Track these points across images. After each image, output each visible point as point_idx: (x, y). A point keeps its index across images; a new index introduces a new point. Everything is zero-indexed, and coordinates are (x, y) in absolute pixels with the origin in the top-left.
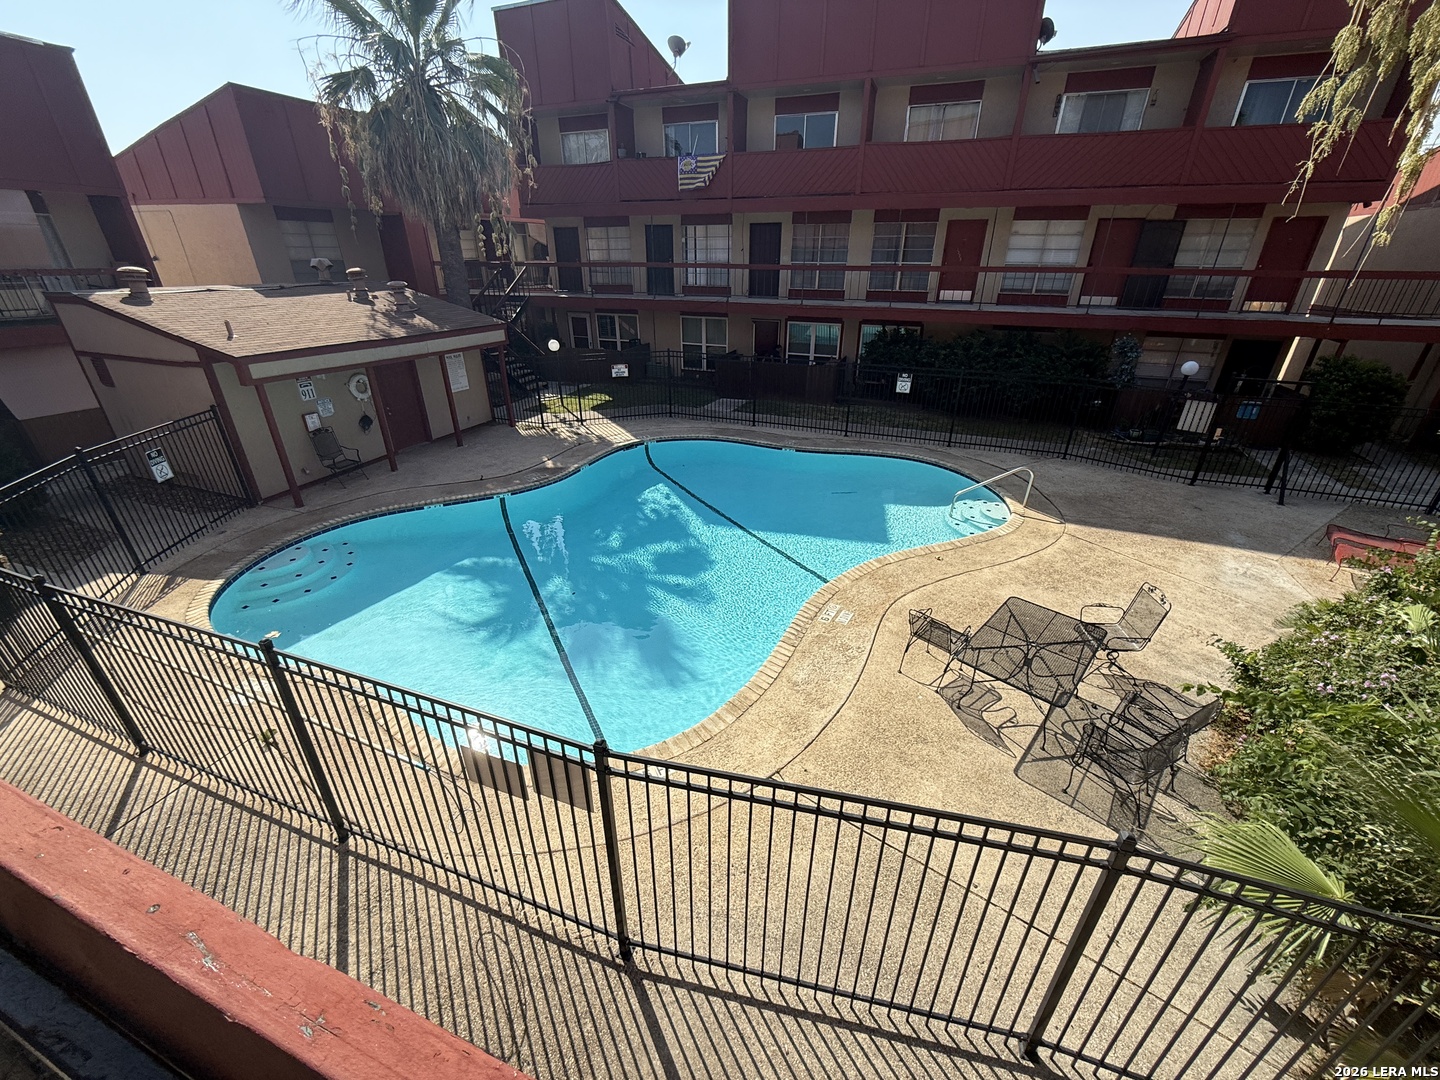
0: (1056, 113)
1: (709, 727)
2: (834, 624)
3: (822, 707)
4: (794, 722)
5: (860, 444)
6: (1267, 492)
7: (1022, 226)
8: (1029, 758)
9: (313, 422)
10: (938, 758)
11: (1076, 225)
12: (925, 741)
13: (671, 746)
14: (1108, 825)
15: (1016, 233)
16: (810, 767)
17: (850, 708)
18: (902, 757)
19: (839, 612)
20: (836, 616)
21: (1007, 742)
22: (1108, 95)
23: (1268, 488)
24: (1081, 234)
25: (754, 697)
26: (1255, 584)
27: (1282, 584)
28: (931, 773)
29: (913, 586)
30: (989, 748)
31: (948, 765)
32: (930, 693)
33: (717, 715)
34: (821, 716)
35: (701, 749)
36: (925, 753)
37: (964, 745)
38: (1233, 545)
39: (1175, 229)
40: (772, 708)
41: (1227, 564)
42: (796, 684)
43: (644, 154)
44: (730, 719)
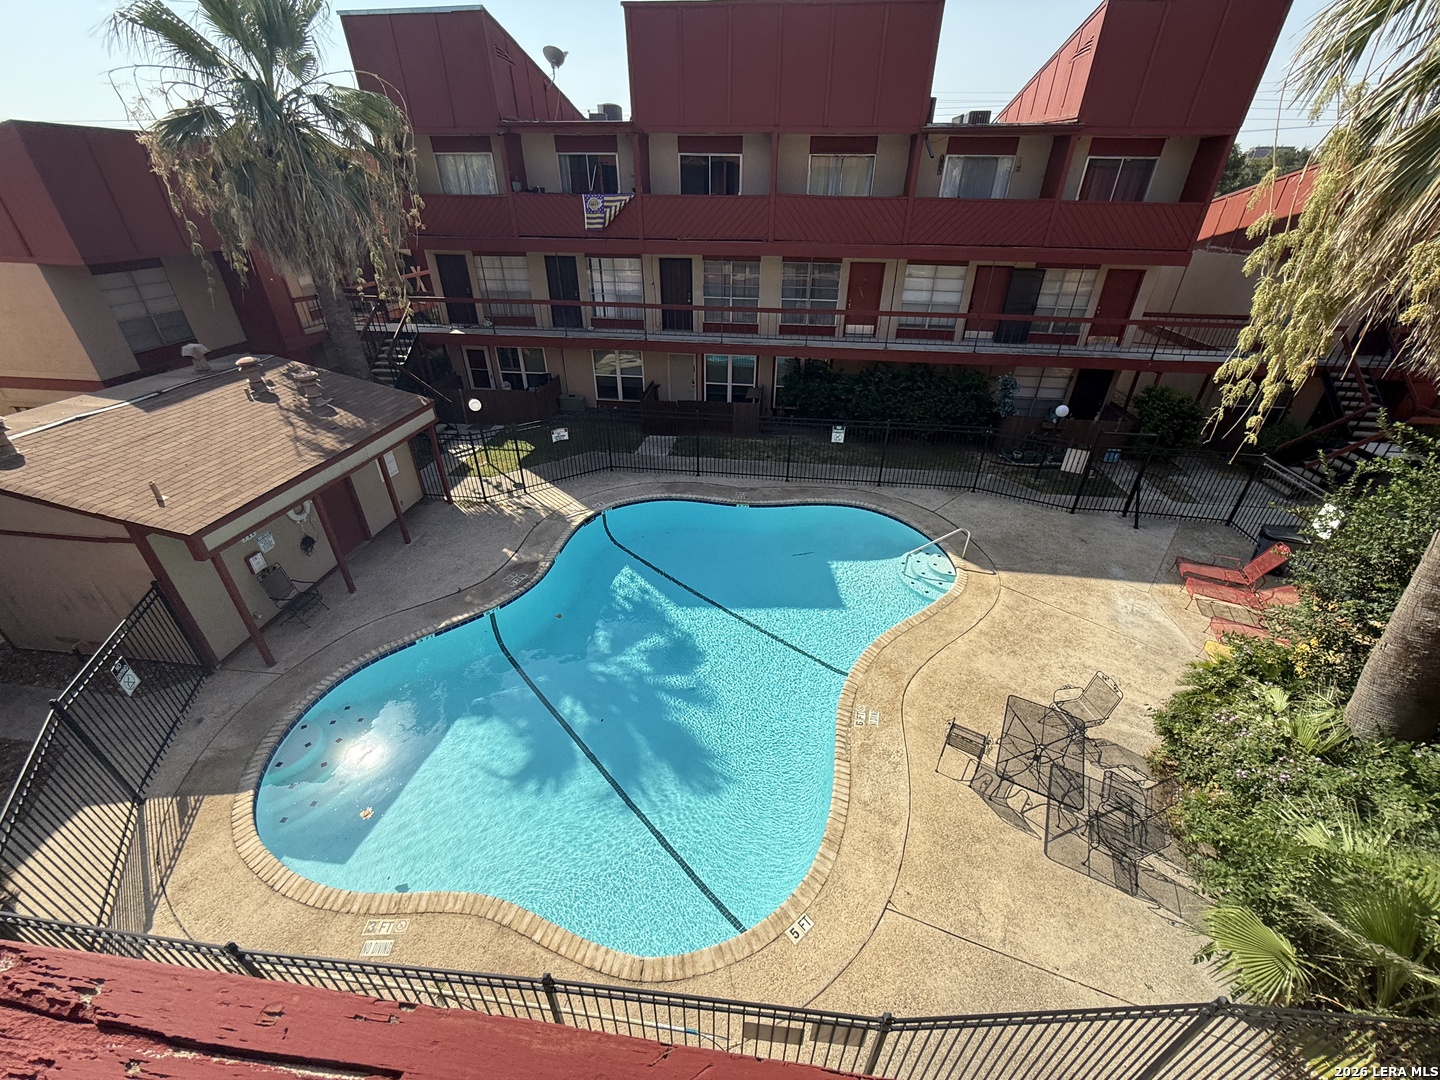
0: (940, 172)
1: (820, 869)
2: (869, 730)
3: (895, 824)
4: (881, 844)
5: (803, 491)
6: (1124, 516)
7: (913, 269)
8: (1050, 837)
9: (258, 563)
10: (992, 853)
11: (959, 270)
12: (979, 840)
13: (800, 897)
14: (1117, 887)
15: (910, 276)
16: (910, 889)
17: (915, 820)
18: (969, 860)
19: (867, 713)
20: (867, 719)
21: (1032, 826)
22: (983, 158)
23: (1125, 512)
24: (964, 278)
25: (841, 827)
26: (1141, 621)
27: (1159, 619)
28: (995, 872)
29: (912, 670)
30: (1023, 835)
31: (1003, 860)
32: (964, 787)
33: (822, 855)
34: (898, 833)
35: (823, 894)
36: (983, 852)
37: (1007, 837)
38: (1116, 578)
39: (1037, 275)
40: (858, 835)
41: (1118, 602)
42: (866, 804)
43: (543, 190)
44: (832, 855)
